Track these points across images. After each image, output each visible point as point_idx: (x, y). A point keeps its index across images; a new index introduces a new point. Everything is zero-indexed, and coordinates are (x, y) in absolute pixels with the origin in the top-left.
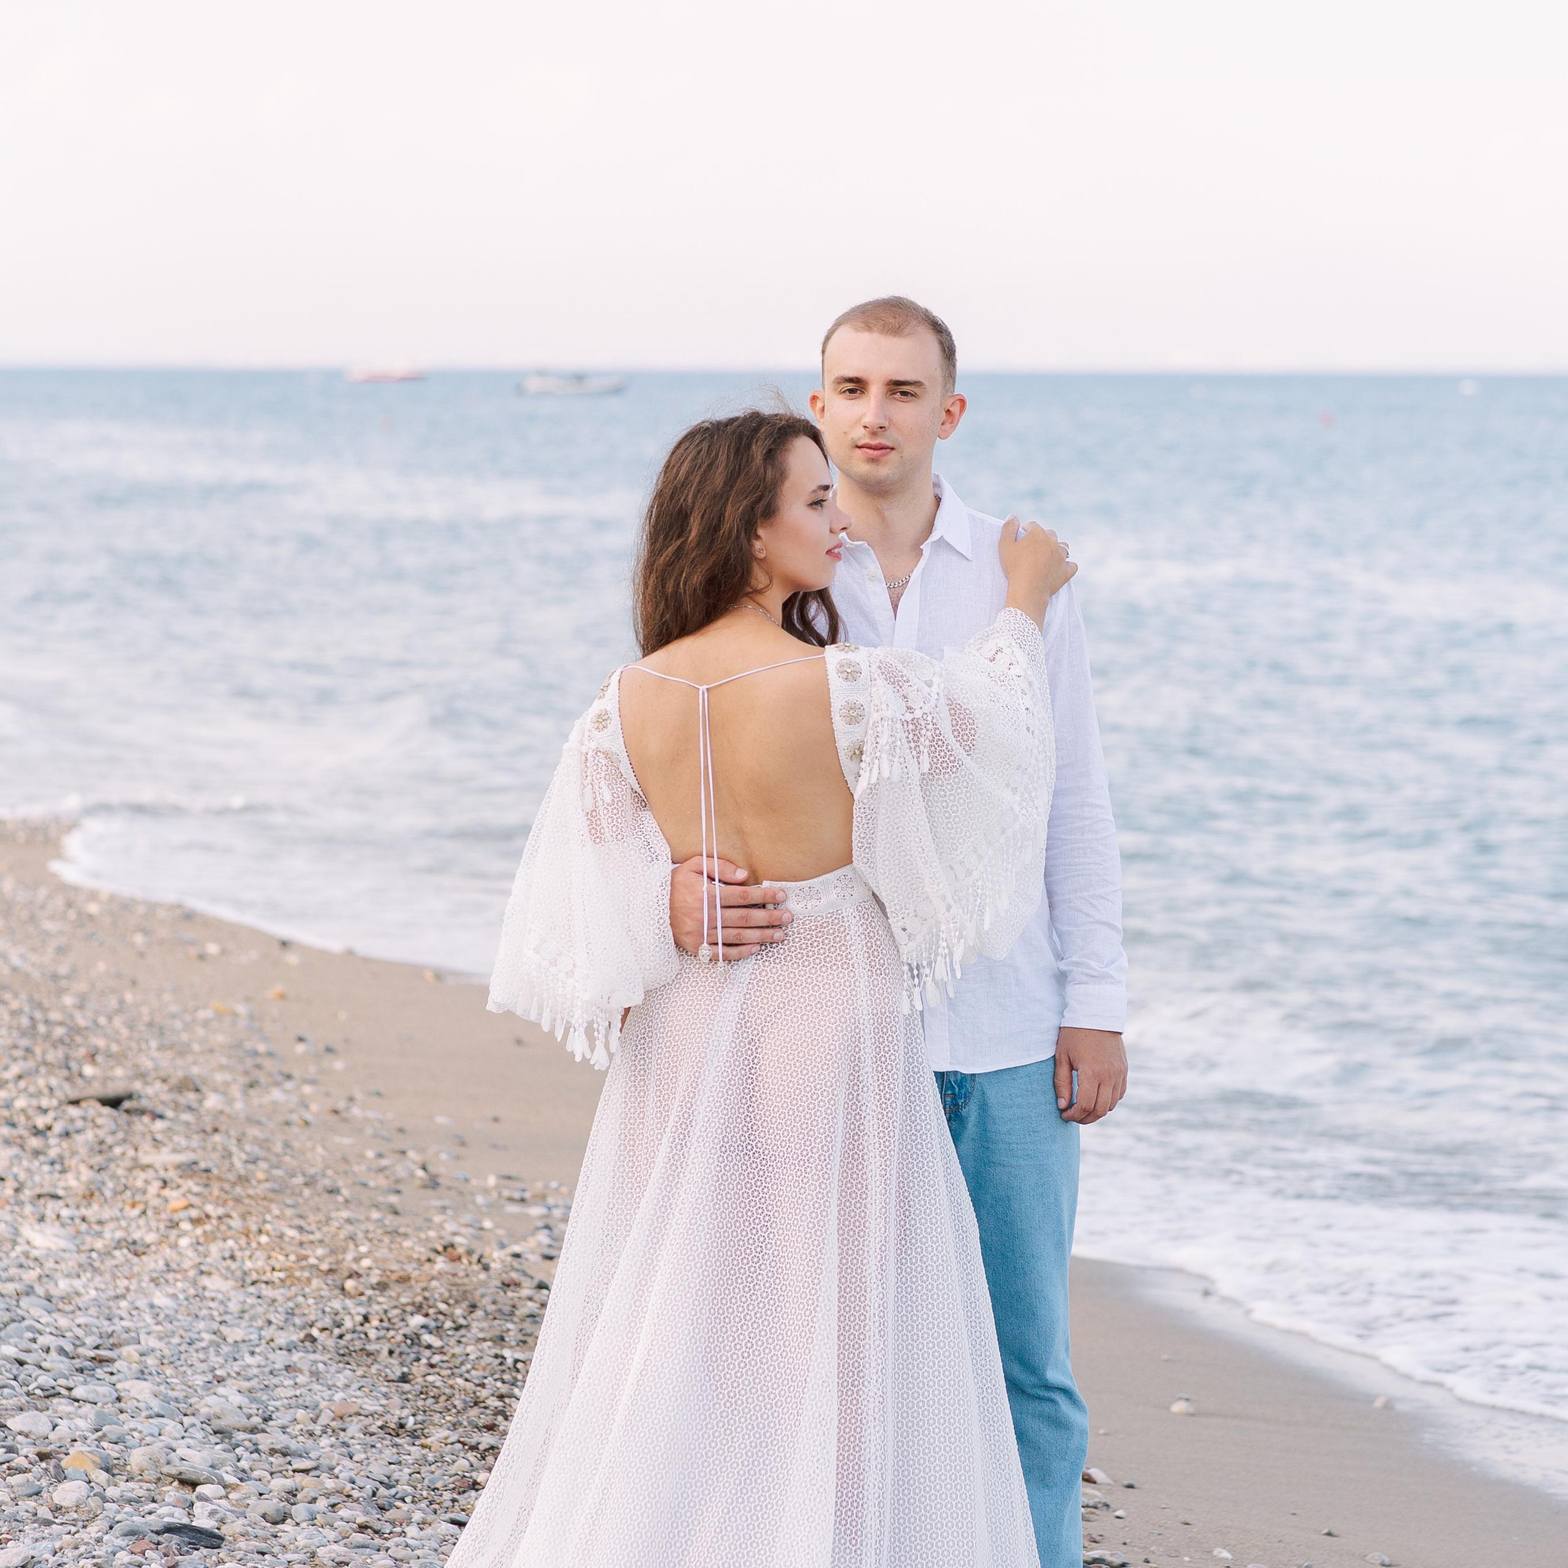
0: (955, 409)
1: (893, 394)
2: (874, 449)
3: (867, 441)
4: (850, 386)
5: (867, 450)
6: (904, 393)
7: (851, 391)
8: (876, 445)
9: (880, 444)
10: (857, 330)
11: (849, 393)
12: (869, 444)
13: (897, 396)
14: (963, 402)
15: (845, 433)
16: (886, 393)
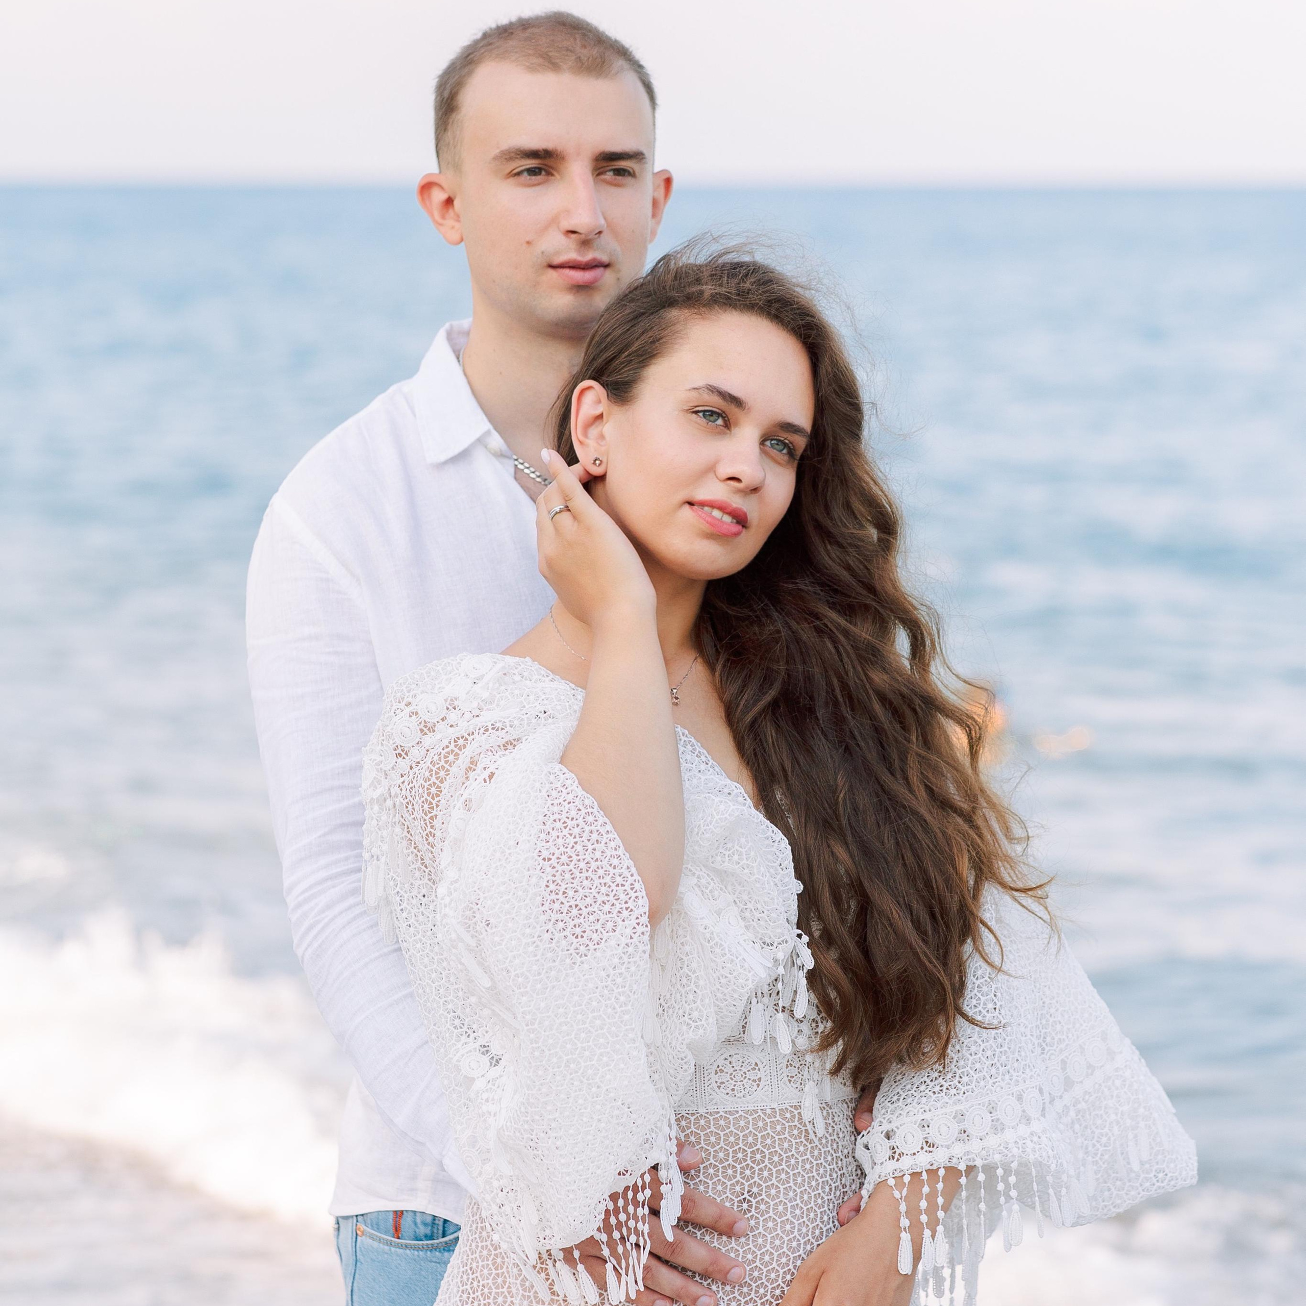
0: (660, 195)
1: (602, 174)
2: (583, 270)
3: (572, 255)
4: (529, 163)
5: (572, 273)
6: (620, 172)
7: (532, 172)
8: (586, 264)
9: (594, 260)
10: (532, 69)
11: (529, 175)
12: (575, 261)
13: (609, 176)
14: (668, 182)
15: (528, 243)
16: (593, 174)
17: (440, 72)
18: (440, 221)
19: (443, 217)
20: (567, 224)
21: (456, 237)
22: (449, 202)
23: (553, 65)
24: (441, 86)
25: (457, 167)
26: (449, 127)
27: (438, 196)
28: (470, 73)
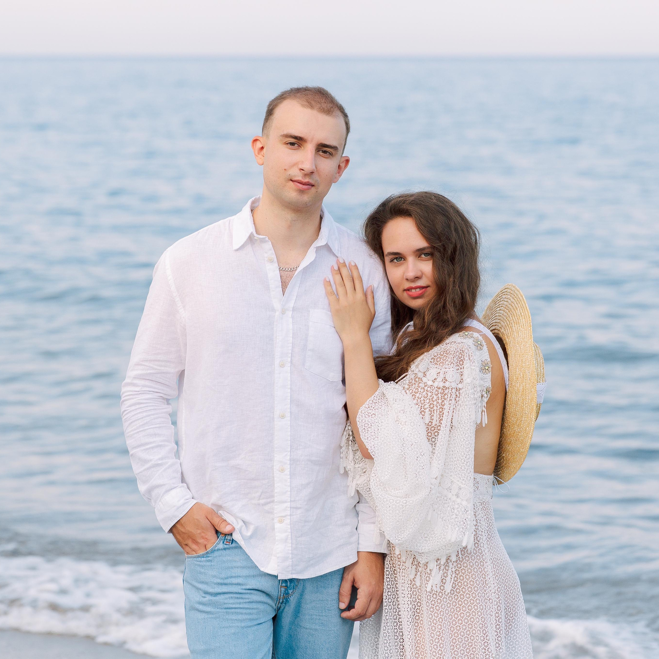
0: (343, 165)
1: (318, 151)
2: (303, 185)
3: (300, 178)
4: (292, 140)
5: (299, 184)
6: (325, 152)
7: (293, 144)
8: (305, 183)
9: (308, 182)
10: (303, 106)
11: (290, 145)
12: (300, 181)
13: (321, 153)
14: (347, 161)
15: (285, 170)
16: (316, 150)
17: (271, 100)
18: (257, 155)
19: (259, 154)
20: (301, 166)
21: (261, 162)
22: (262, 148)
23: (312, 107)
24: (270, 105)
25: (268, 136)
26: (268, 121)
27: (259, 145)
28: (281, 102)
